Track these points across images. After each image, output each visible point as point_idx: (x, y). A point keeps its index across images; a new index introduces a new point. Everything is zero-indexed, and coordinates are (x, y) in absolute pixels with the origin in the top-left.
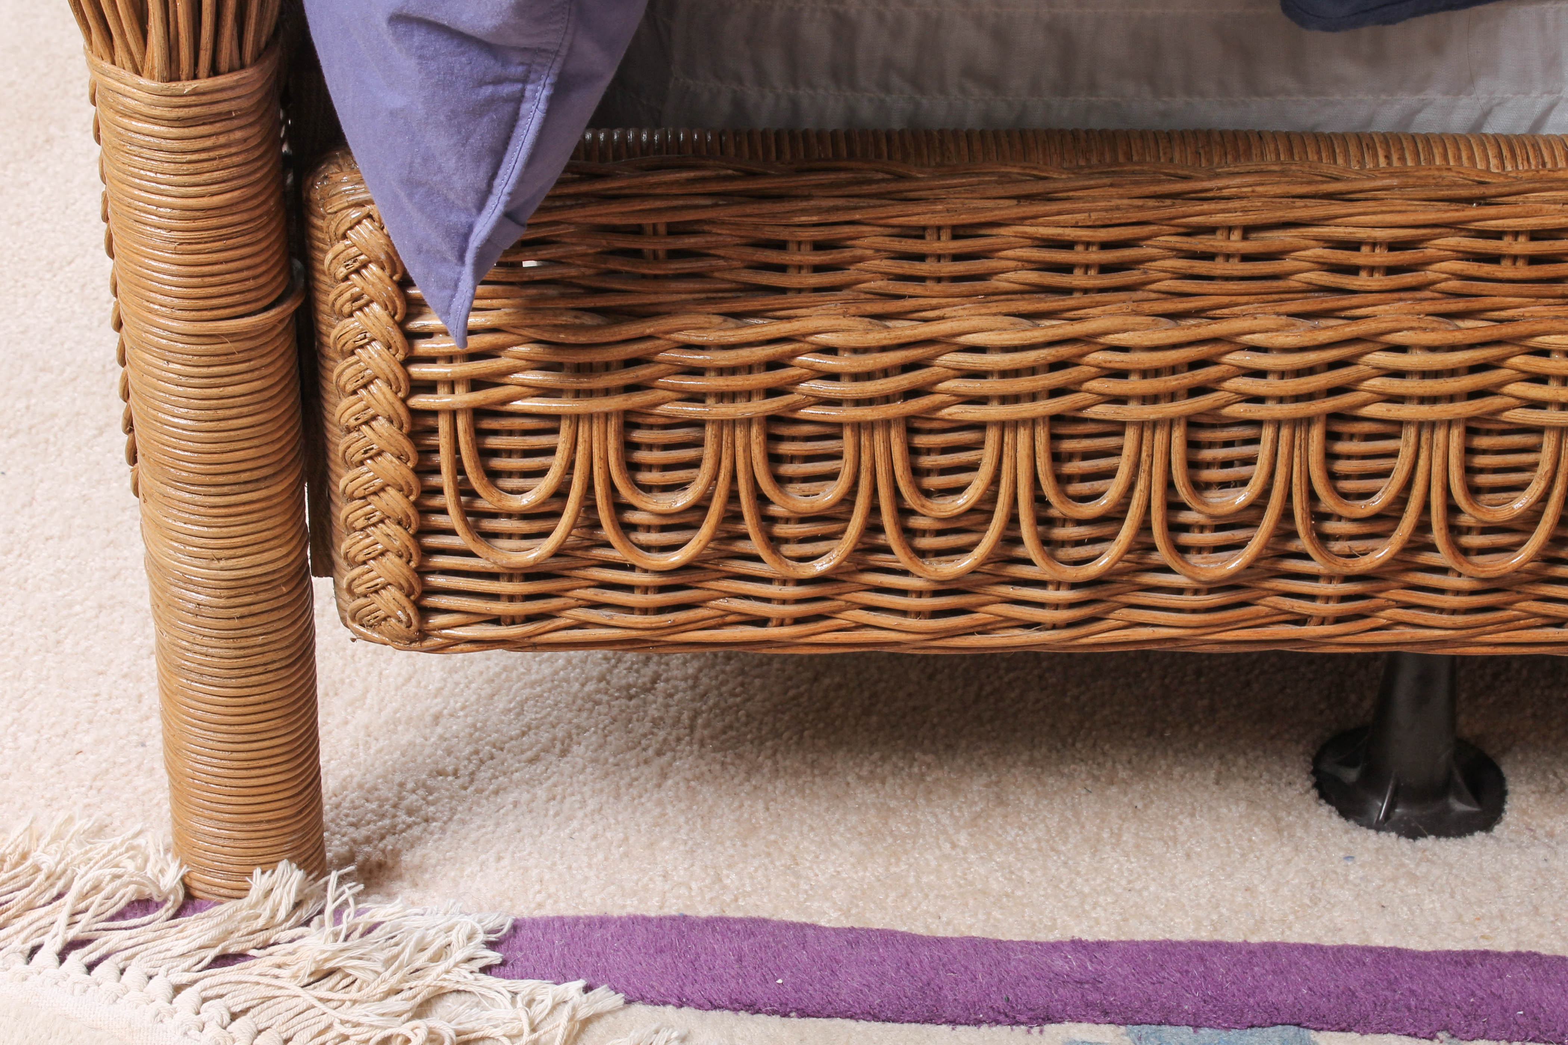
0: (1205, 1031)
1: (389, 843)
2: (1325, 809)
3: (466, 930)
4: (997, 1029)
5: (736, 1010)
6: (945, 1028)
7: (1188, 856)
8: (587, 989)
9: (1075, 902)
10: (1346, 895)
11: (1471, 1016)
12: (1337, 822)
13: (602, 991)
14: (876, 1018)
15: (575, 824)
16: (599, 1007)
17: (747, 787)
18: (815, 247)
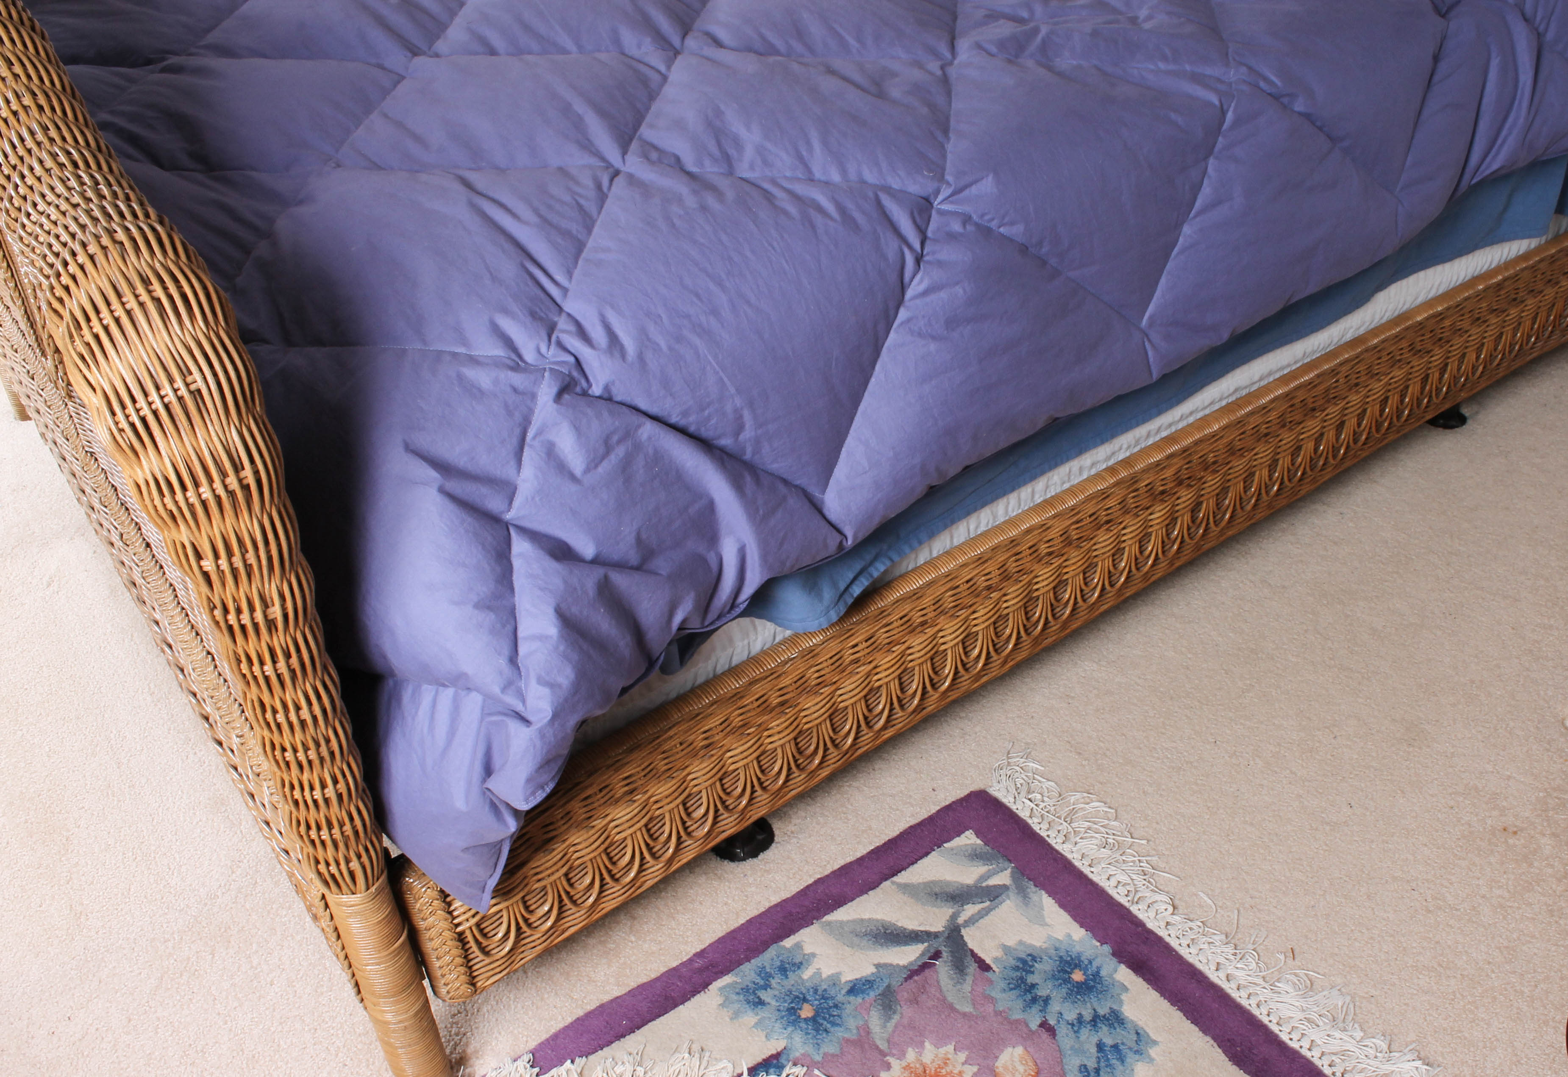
0: (753, 961)
1: (459, 1049)
2: (726, 862)
3: (522, 1067)
4: (695, 997)
5: (619, 1040)
6: (681, 1007)
7: (701, 903)
8: (573, 1062)
9: (681, 939)
10: (753, 889)
11: (818, 910)
12: (733, 865)
13: (578, 1060)
14: (660, 1016)
15: (513, 1007)
16: (581, 1065)
17: (554, 960)
18: (562, 818)
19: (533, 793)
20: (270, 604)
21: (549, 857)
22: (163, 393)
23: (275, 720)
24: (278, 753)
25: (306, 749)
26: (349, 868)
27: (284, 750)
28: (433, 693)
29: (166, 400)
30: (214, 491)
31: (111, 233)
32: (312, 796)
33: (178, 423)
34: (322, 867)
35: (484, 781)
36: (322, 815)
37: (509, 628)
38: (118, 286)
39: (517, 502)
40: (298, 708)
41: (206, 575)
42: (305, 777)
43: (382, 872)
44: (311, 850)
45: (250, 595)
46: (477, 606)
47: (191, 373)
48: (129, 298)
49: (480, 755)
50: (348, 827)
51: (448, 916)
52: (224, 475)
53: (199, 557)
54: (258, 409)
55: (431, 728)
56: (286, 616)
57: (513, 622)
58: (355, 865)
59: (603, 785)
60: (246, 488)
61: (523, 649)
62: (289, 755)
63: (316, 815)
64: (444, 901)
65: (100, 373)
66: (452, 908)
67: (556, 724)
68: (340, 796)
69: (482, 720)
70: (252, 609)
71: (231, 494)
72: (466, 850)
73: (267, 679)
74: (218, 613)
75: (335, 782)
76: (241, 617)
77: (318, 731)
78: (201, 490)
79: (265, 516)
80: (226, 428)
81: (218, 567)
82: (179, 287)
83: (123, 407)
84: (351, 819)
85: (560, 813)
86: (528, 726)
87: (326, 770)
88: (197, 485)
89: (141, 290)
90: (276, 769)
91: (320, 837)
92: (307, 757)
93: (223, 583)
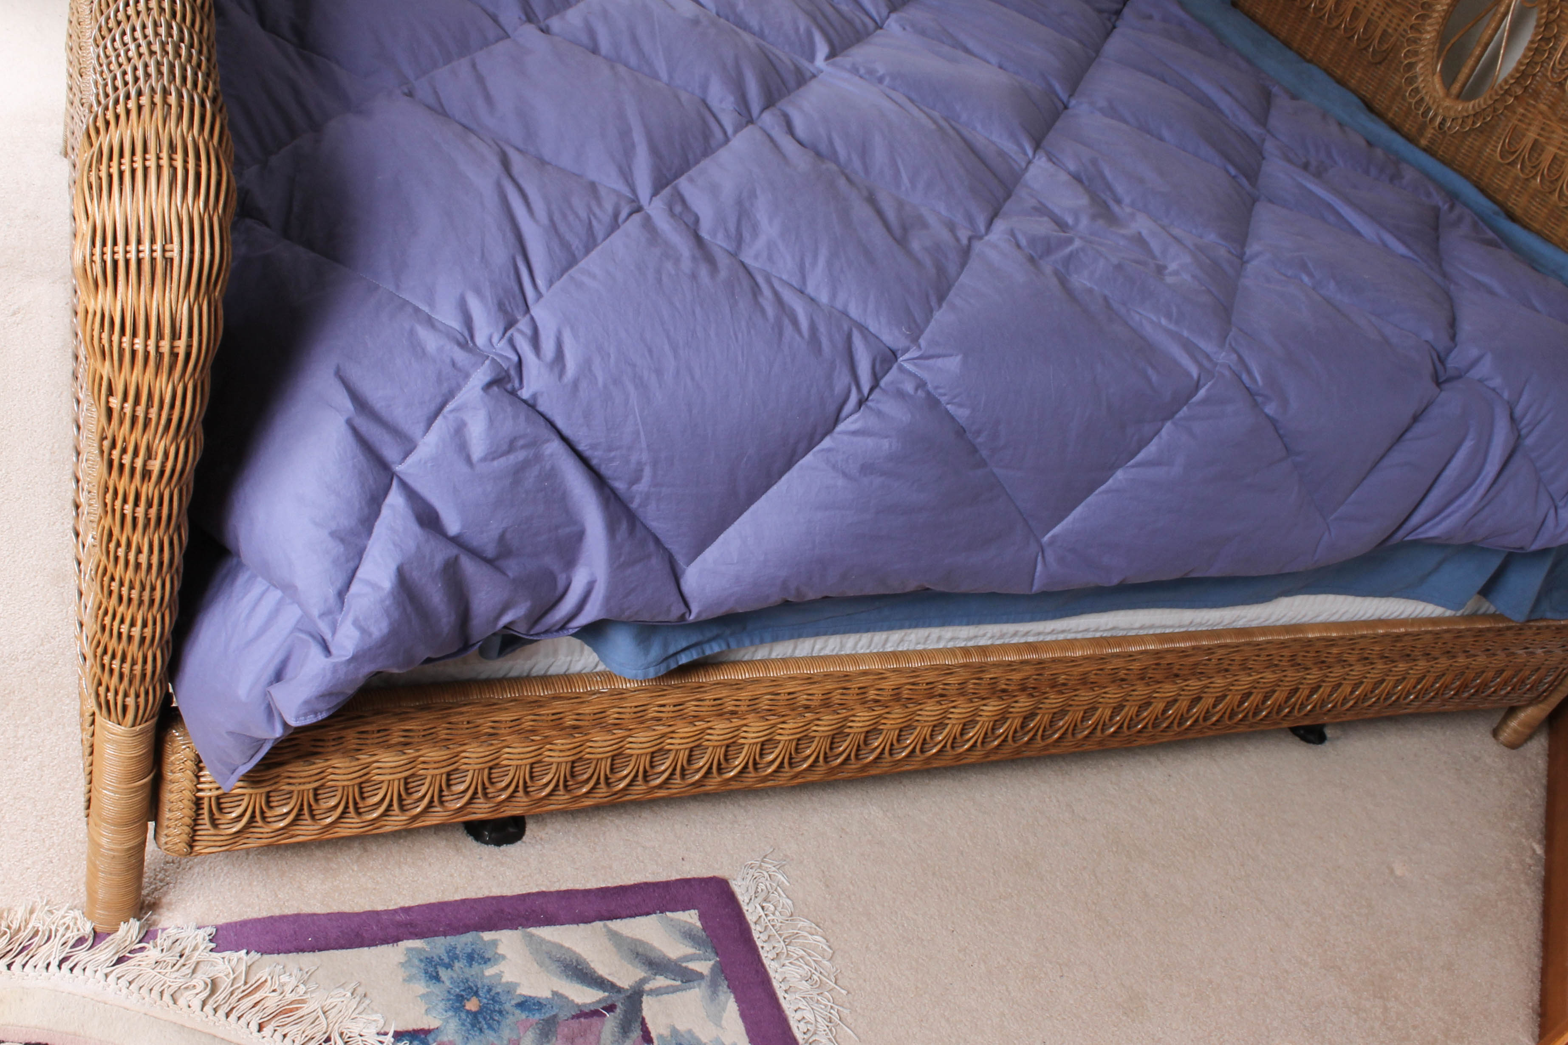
0: (448, 937)
1: (156, 895)
2: (470, 838)
3: (202, 937)
4: (383, 946)
5: (298, 952)
6: (366, 949)
7: (430, 865)
8: (247, 953)
9: (397, 888)
10: (482, 874)
11: (527, 920)
12: (475, 844)
13: (253, 953)
14: (343, 948)
15: (222, 879)
16: (254, 960)
17: (278, 855)
18: (334, 740)
19: (306, 715)
20: (153, 457)
21: (306, 768)
22: (141, 248)
23: (116, 552)
24: (106, 579)
25: (131, 588)
26: (124, 701)
27: (113, 579)
28: (264, 588)
29: (141, 255)
30: (146, 346)
31: (166, 92)
32: (119, 628)
33: (142, 278)
34: (102, 690)
35: (271, 683)
36: (121, 647)
37: (352, 565)
38: (148, 142)
39: (410, 460)
40: (139, 551)
41: (110, 411)
42: (121, 610)
43: (153, 717)
44: (99, 671)
45: (139, 442)
46: (333, 534)
47: (172, 242)
48: (151, 157)
49: (277, 661)
50: (138, 668)
51: (195, 779)
52: (160, 336)
53: (110, 392)
54: (217, 294)
55: (249, 616)
56: (162, 473)
57: (357, 562)
58: (130, 701)
59: (383, 728)
60: (174, 355)
61: (355, 588)
62: (115, 585)
63: (116, 645)
64: (197, 765)
65: (99, 207)
66: (202, 773)
67: (352, 665)
68: (143, 639)
69: (292, 632)
70: (136, 454)
71: (159, 354)
72: (231, 733)
73: (123, 516)
74: (106, 443)
75: (145, 625)
76: (124, 457)
77: (149, 578)
78: (136, 341)
79: (181, 385)
80: (180, 300)
81: (122, 408)
82: (198, 165)
83: (104, 244)
84: (145, 661)
85: (335, 734)
86: (327, 657)
87: (141, 612)
88: (134, 335)
89: (164, 155)
90: (99, 592)
91: (111, 664)
92: (130, 594)
93: (121, 423)
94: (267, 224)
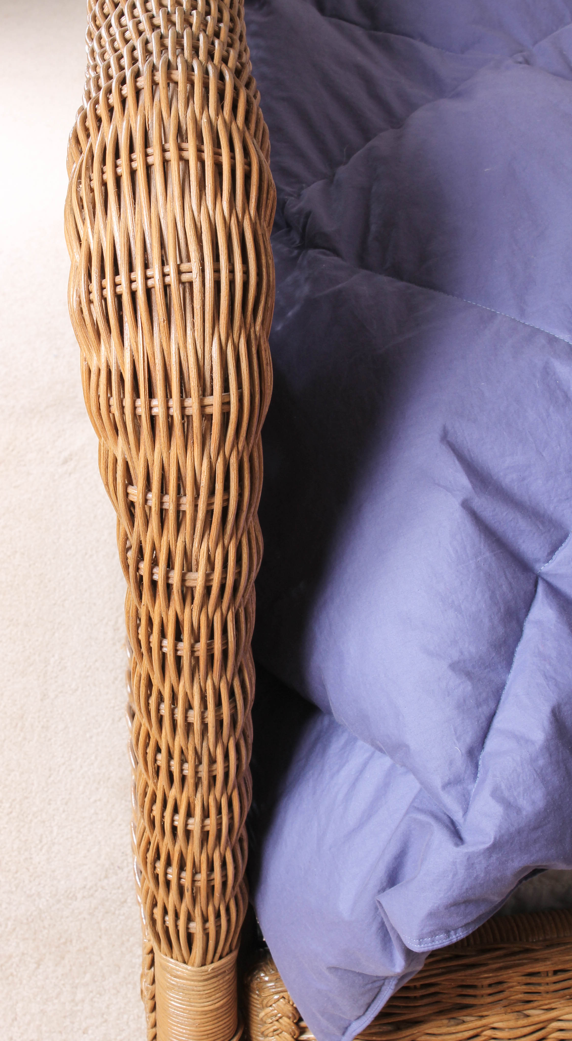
18: (490, 985)
19: (433, 934)
20: (194, 568)
21: (453, 1029)
22: (149, 273)
23: (158, 710)
24: (150, 750)
25: (183, 761)
26: (188, 928)
27: (158, 750)
28: (367, 755)
29: (150, 283)
30: (168, 408)
31: (169, 67)
32: (173, 821)
33: (155, 314)
34: (158, 912)
35: (383, 890)
36: (177, 848)
37: (485, 710)
38: (150, 132)
39: (560, 555)
40: (189, 707)
41: (130, 506)
42: (173, 793)
43: (230, 951)
44: (152, 885)
45: (173, 548)
46: (453, 666)
47: (189, 260)
48: (154, 150)
49: (388, 857)
50: (202, 877)
52: (184, 392)
53: (129, 480)
54: (258, 328)
55: (348, 797)
56: (208, 589)
57: (492, 705)
58: (196, 927)
59: (560, 967)
60: (207, 418)
61: (491, 743)
62: (162, 758)
63: (170, 846)
64: (297, 1024)
65: (93, 228)
67: (494, 857)
68: (205, 835)
69: (407, 813)
70: (170, 565)
71: (186, 418)
72: (334, 969)
73: (163, 657)
74: (131, 555)
75: (206, 815)
76: (155, 570)
77: (205, 744)
78: (154, 402)
79: (220, 460)
80: (207, 339)
81: (146, 501)
82: (217, 154)
83: (102, 275)
84: (211, 869)
85: (487, 978)
86: (457, 845)
87: (199, 795)
88: (151, 394)
89: (171, 145)
90: (143, 771)
91: (166, 874)
92: (182, 770)
93: (147, 522)
94: (336, 252)
